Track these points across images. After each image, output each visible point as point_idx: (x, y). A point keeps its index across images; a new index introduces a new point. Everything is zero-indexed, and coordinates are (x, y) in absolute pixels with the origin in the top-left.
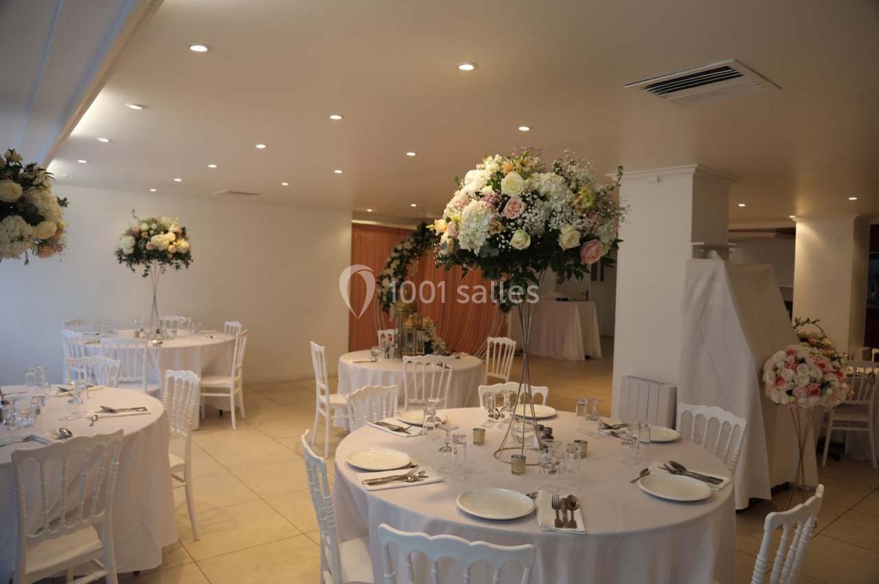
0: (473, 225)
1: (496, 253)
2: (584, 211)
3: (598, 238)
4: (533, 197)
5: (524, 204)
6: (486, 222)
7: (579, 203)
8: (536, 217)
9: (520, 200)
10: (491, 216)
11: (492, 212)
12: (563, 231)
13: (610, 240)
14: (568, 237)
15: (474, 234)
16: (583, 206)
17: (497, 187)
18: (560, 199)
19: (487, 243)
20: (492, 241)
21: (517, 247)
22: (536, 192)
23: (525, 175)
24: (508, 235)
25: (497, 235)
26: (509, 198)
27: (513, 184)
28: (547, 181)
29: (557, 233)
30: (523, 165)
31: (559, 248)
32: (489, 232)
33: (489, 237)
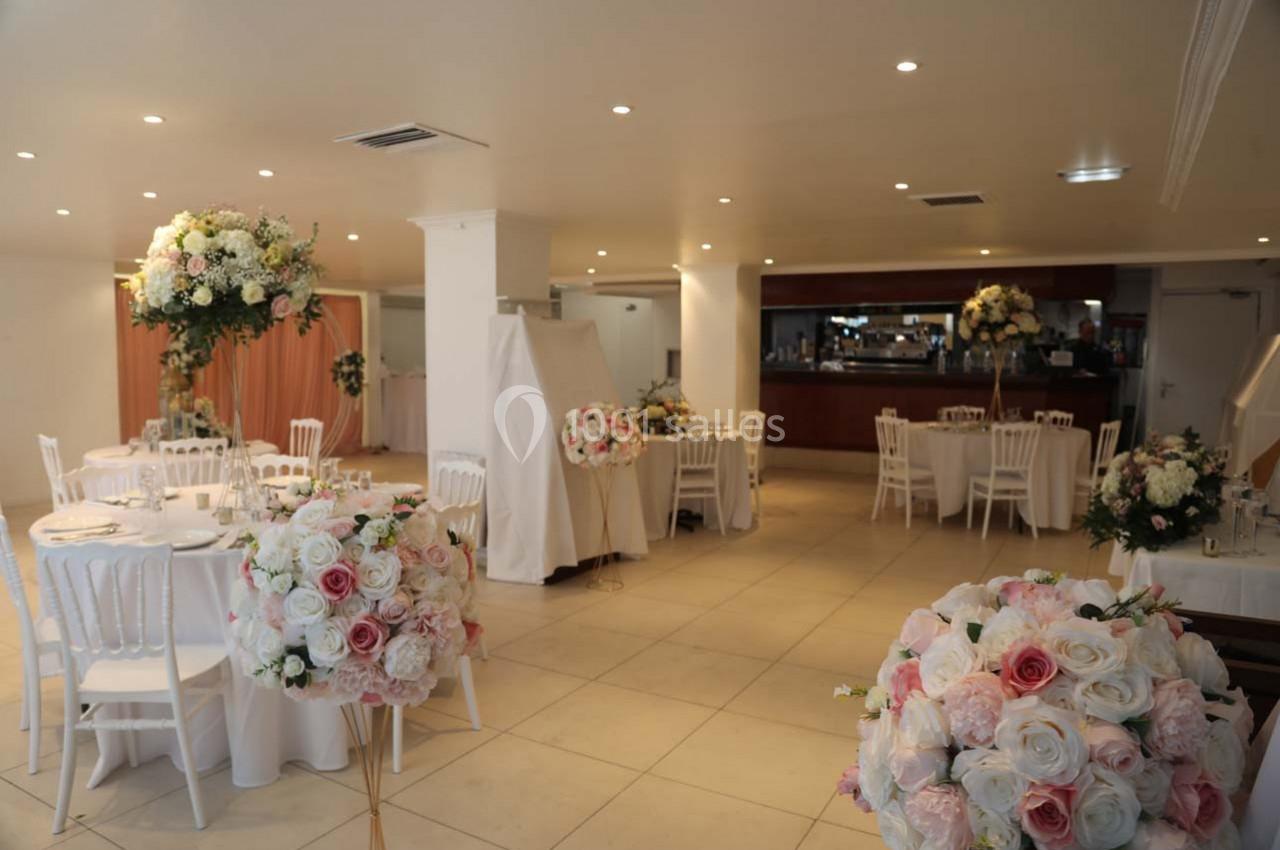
0: (157, 283)
1: (181, 309)
2: (273, 267)
3: (290, 294)
4: (220, 255)
5: (204, 261)
6: (169, 279)
7: (267, 260)
8: (216, 274)
9: (202, 258)
10: (174, 273)
11: (176, 269)
12: (245, 287)
13: (305, 296)
14: (251, 293)
15: (158, 292)
16: (271, 263)
17: (180, 244)
18: (245, 256)
19: (173, 300)
20: (178, 298)
21: (200, 303)
22: (222, 251)
23: (210, 234)
24: (191, 292)
25: (181, 292)
26: (191, 256)
27: (196, 243)
28: (233, 240)
29: (239, 289)
30: (208, 223)
31: (244, 304)
32: (173, 289)
33: (174, 294)
